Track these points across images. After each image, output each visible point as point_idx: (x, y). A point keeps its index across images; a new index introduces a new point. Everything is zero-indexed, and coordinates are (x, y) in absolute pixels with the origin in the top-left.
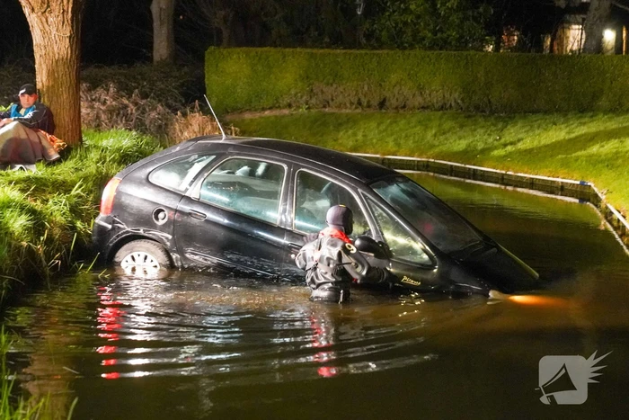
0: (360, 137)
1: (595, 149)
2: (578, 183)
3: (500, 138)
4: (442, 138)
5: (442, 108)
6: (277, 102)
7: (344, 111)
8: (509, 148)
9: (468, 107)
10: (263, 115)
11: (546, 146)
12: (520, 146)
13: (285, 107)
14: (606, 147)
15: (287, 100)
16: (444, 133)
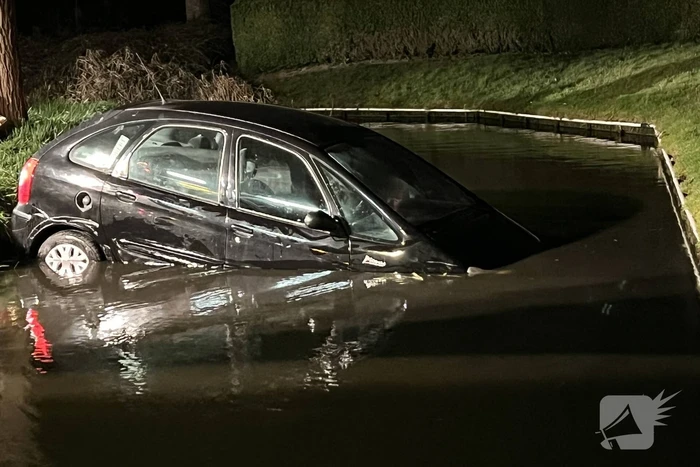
0: (404, 90)
1: (661, 85)
2: (639, 125)
3: (558, 80)
4: (494, 85)
5: (498, 51)
6: (314, 57)
7: (389, 61)
8: (567, 91)
9: (527, 48)
10: (300, 73)
11: (609, 85)
12: (580, 87)
13: (323, 62)
14: (674, 81)
15: (325, 54)
16: (497, 79)
